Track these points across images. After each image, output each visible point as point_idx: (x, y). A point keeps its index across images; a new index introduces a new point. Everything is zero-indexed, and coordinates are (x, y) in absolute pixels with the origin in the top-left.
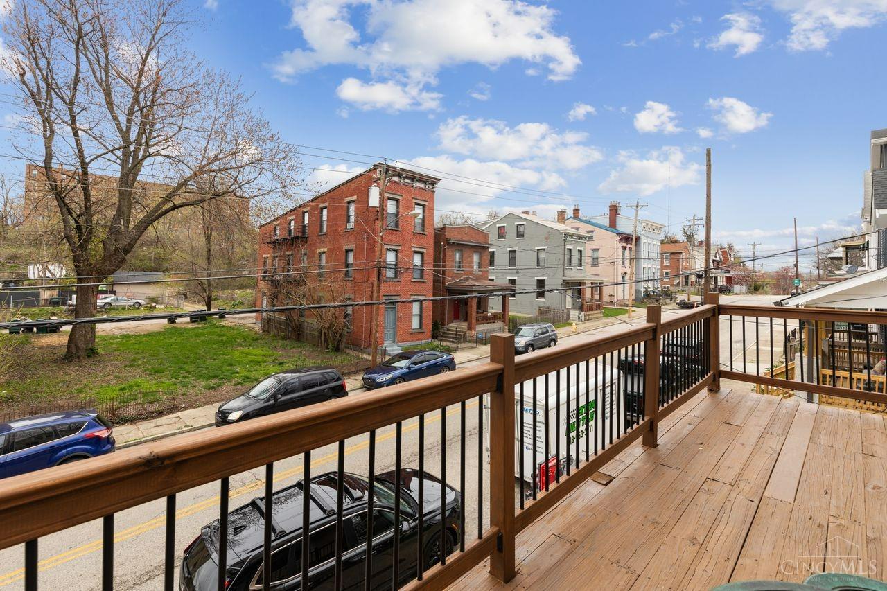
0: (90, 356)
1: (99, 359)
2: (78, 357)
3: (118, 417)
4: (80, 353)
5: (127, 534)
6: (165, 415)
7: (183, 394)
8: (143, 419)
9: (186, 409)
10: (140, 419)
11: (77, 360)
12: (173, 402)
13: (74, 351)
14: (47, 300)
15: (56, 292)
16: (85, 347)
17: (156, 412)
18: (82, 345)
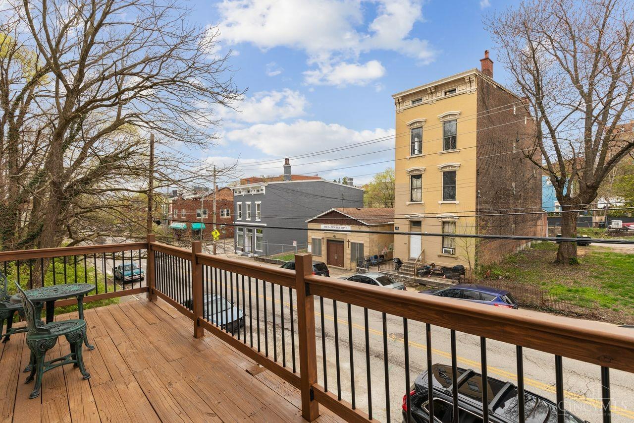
0: (571, 264)
1: (579, 267)
2: (563, 263)
3: (547, 306)
4: (565, 261)
5: (473, 364)
6: (584, 318)
7: (614, 310)
8: (565, 314)
9: (605, 320)
10: (562, 313)
11: (562, 265)
12: (594, 311)
13: (561, 258)
14: (597, 223)
15: (603, 218)
16: (568, 257)
17: (576, 314)
18: (566, 256)
